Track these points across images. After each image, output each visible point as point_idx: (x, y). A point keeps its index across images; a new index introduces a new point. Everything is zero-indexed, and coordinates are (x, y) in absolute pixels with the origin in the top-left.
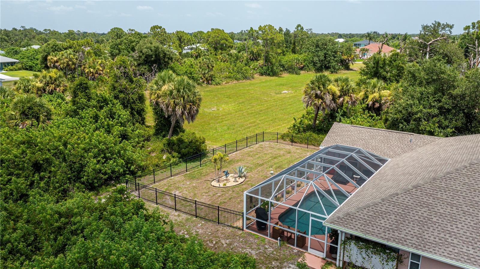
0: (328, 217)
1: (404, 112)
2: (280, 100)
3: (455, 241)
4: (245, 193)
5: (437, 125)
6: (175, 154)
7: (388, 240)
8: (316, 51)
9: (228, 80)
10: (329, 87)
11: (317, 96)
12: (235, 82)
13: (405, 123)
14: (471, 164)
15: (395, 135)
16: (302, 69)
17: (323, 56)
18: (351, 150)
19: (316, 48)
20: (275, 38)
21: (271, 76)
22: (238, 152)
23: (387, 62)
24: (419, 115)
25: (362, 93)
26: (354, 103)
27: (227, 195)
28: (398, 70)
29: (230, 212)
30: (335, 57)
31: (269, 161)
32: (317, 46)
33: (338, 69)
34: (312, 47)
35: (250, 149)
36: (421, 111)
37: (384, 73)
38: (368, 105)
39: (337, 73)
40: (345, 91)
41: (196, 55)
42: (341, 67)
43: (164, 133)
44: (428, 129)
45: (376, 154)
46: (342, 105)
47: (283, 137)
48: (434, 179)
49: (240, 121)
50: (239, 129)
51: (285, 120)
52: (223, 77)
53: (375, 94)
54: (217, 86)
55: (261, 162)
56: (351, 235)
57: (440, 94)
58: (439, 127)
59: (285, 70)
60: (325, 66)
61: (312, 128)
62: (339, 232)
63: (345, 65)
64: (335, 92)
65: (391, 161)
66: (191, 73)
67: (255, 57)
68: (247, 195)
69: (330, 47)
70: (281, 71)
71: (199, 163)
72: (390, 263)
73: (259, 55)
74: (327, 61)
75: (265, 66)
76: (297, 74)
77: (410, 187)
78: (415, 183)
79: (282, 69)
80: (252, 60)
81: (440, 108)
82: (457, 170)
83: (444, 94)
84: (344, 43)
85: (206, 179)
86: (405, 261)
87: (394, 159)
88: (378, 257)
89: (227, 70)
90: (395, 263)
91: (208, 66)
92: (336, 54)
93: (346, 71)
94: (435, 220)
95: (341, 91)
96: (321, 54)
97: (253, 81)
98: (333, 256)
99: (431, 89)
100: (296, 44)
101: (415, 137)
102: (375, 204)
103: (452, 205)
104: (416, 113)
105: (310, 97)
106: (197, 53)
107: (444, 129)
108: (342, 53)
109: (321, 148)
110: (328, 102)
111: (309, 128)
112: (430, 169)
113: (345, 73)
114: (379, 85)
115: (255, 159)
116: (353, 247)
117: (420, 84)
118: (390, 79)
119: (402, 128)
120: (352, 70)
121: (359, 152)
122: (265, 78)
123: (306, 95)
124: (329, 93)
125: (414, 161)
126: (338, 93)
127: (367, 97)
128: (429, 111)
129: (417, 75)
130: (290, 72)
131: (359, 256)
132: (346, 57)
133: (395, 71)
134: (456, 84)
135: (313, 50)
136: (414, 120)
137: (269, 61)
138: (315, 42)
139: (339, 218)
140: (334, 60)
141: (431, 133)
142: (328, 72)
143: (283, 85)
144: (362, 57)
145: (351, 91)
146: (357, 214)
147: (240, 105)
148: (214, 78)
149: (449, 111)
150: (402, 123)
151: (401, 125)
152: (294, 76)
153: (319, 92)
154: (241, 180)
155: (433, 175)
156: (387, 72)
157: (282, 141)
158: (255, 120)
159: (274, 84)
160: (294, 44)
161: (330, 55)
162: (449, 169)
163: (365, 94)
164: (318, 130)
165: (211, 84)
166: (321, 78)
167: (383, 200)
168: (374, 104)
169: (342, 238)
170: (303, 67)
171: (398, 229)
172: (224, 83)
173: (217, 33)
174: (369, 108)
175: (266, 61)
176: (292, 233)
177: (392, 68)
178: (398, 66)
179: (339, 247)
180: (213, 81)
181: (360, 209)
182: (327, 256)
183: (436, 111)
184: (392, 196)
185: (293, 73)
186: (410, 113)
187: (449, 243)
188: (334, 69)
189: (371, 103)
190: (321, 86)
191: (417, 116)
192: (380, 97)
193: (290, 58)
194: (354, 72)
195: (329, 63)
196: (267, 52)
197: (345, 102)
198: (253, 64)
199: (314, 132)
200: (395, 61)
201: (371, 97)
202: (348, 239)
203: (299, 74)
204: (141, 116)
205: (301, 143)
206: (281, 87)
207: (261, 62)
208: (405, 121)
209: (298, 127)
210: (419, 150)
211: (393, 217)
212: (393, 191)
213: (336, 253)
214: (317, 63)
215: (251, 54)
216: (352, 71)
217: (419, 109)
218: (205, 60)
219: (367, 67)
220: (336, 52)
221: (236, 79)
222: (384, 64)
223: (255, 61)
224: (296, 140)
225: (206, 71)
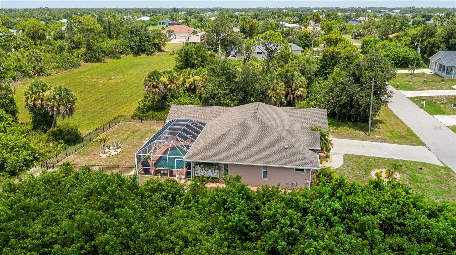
0: (184, 157)
1: (211, 93)
2: (114, 86)
3: (240, 155)
4: (136, 154)
5: (229, 100)
6: (61, 141)
7: (214, 160)
8: (132, 37)
9: (58, 70)
10: (161, 79)
11: (154, 86)
12: (64, 71)
13: (212, 100)
14: (244, 121)
15: (208, 109)
16: (121, 53)
17: (138, 41)
18: (187, 121)
19: (132, 34)
20: (95, 28)
21: (95, 62)
22: (105, 132)
23: (194, 52)
24: (219, 95)
25: (181, 79)
26: (178, 88)
27: (115, 160)
28: (202, 58)
29: (124, 167)
30: (149, 42)
31: (131, 135)
32: (132, 33)
33: (153, 52)
34: (127, 34)
35: (113, 130)
36: (220, 93)
37: (193, 61)
38: (187, 87)
39: (152, 55)
40: (171, 80)
41: (14, 46)
42: (154, 49)
43: (42, 127)
44: (225, 102)
45: (199, 121)
46: (170, 90)
47: (133, 117)
48: (230, 130)
49: (90, 108)
50: (92, 115)
51: (126, 103)
52: (52, 68)
53: (190, 79)
54: (49, 77)
55: (126, 137)
56: (197, 162)
57: (229, 81)
58: (231, 100)
59: (107, 55)
60: (142, 50)
61: (152, 108)
62: (191, 162)
63: (158, 48)
64: (165, 82)
65: (208, 124)
66: (21, 67)
67: (76, 46)
68: (137, 155)
69: (143, 33)
70: (103, 56)
71: (82, 144)
72: (216, 171)
73: (80, 43)
74: (142, 46)
75: (89, 53)
76: (118, 58)
77: (220, 135)
78: (221, 133)
79: (104, 55)
80: (74, 48)
81: (230, 90)
82: (239, 124)
83: (231, 81)
84: (150, 21)
85: (94, 154)
86: (222, 169)
87: (210, 123)
88: (210, 170)
89: (53, 60)
90: (218, 170)
91: (36, 59)
92: (149, 39)
93: (159, 53)
94: (232, 148)
95: (169, 80)
96: (137, 39)
97: (81, 69)
98: (189, 176)
99: (224, 78)
100: (111, 30)
101: (218, 108)
102: (206, 146)
103: (238, 140)
104: (218, 94)
105: (149, 87)
106: (15, 44)
107: (233, 101)
108: (154, 37)
109: (167, 122)
110: (162, 90)
111: (149, 109)
112: (228, 125)
113: (159, 55)
114: (192, 73)
115: (121, 135)
116: (198, 168)
117: (218, 76)
118: (197, 64)
119: (211, 103)
120: (164, 51)
121: (191, 121)
122: (89, 64)
123: (145, 86)
124: (161, 83)
125: (220, 122)
126: (167, 83)
127: (185, 82)
128: (225, 92)
129: (215, 70)
130: (111, 57)
131: (202, 172)
132: (158, 41)
133: (200, 58)
134: (236, 75)
135: (129, 36)
136: (217, 98)
137: (91, 49)
138: (129, 28)
139: (190, 156)
140: (148, 44)
141: (227, 105)
142: (145, 55)
143: (110, 71)
144: (169, 37)
145: (175, 79)
146: (198, 152)
147: (82, 94)
148: (44, 69)
149: (235, 90)
150: (210, 100)
151: (210, 101)
152: (116, 60)
153: (155, 83)
154: (119, 150)
155: (229, 128)
156: (195, 59)
157: (133, 120)
158: (101, 106)
159: (102, 70)
160: (109, 29)
161: (144, 40)
162: (236, 124)
163: (184, 79)
164: (156, 109)
165: (42, 76)
166: (155, 73)
167: (209, 144)
168: (190, 86)
169: (192, 165)
170: (122, 51)
171: (217, 155)
172: (54, 73)
173: (32, 23)
174: (188, 90)
175: (88, 49)
176: (165, 170)
177: (197, 56)
178: (201, 55)
179: (191, 171)
180: (44, 72)
181: (199, 150)
182: (186, 177)
183: (228, 92)
184: (212, 141)
185: (114, 58)
186: (214, 94)
187: (238, 156)
188: (149, 52)
189: (188, 85)
190: (155, 79)
191: (218, 96)
192: (194, 81)
193: (108, 44)
194: (166, 53)
195: (144, 47)
196: (88, 41)
197: (172, 87)
198: (76, 52)
199: (154, 111)
200: (199, 51)
201: (188, 81)
202: (196, 165)
203: (120, 58)
204: (15, 116)
205: (147, 119)
206: (109, 73)
207: (83, 50)
208: (212, 98)
209: (142, 108)
210: (222, 115)
211: (214, 150)
212: (212, 139)
213: (190, 175)
214: (134, 48)
215: (71, 42)
216: (164, 53)
217: (220, 92)
218: (32, 53)
219: (180, 56)
220: (148, 37)
221: (64, 69)
222: (192, 54)
223: (77, 49)
224: (143, 118)
225: (36, 64)
